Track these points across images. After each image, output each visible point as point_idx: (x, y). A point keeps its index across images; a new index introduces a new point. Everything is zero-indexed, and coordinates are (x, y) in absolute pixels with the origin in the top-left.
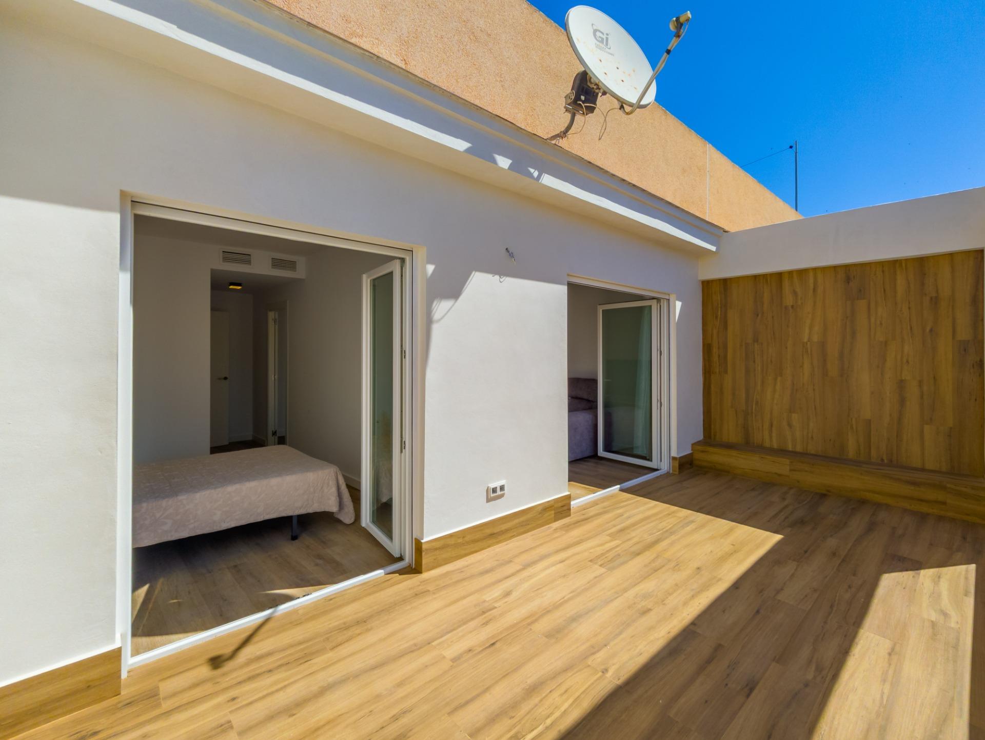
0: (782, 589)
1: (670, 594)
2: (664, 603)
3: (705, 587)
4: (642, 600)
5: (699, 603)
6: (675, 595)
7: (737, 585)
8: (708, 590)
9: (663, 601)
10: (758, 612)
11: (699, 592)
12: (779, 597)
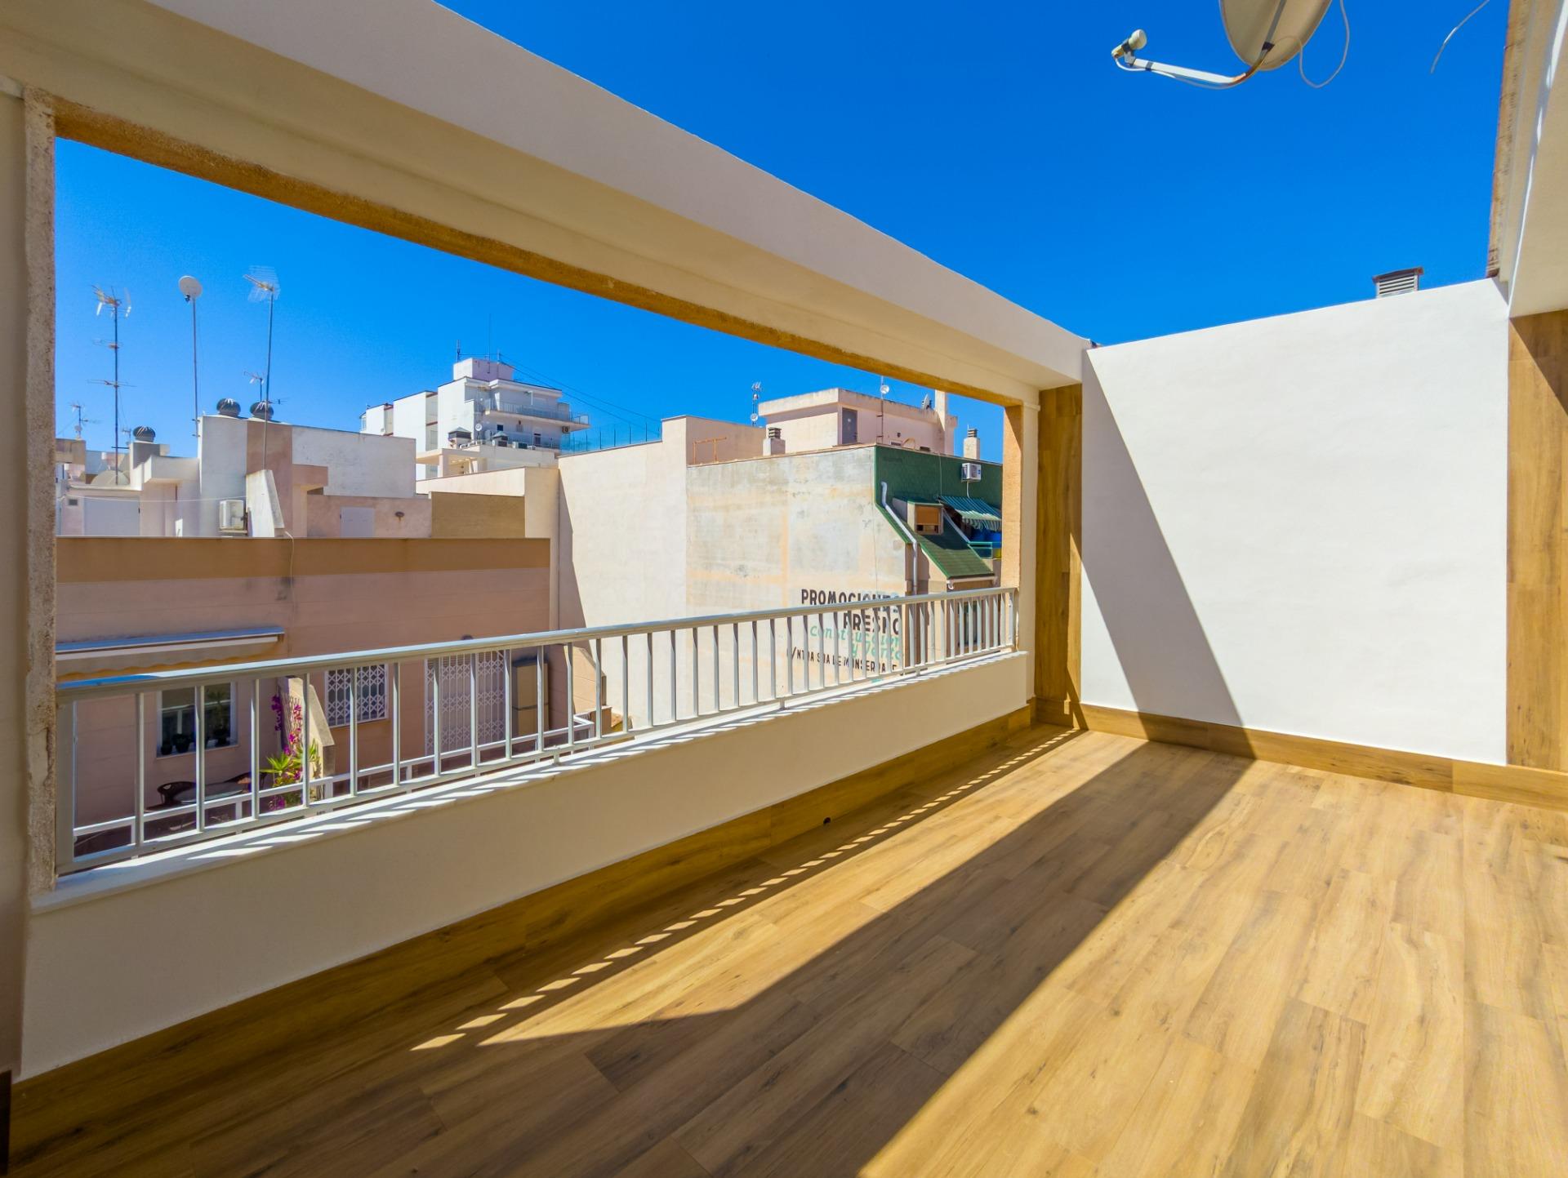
0: (960, 969)
1: (1152, 953)
2: (1156, 939)
3: (1096, 969)
4: (1191, 940)
5: (1101, 939)
6: (1144, 953)
7: (1041, 974)
8: (1091, 963)
9: (1159, 941)
10: (1014, 930)
11: (1106, 958)
12: (971, 954)
